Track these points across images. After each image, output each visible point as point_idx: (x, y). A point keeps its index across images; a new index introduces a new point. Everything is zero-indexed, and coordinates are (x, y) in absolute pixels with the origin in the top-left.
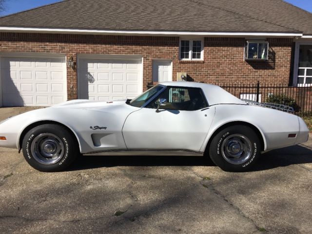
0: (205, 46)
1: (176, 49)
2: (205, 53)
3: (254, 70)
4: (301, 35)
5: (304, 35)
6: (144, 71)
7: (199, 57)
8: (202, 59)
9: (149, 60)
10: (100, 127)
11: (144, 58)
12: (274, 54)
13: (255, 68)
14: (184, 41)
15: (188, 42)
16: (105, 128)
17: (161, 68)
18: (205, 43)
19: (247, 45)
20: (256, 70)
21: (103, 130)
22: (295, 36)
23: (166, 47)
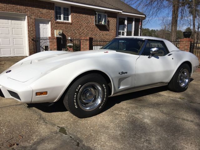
0: (72, 12)
1: (52, 12)
2: (72, 17)
3: (100, 31)
4: (121, 12)
5: (123, 12)
6: (28, 27)
7: (68, 20)
8: (70, 21)
9: (32, 18)
10: (124, 72)
11: (28, 16)
12: (108, 22)
13: (100, 30)
14: (57, 7)
15: (60, 8)
16: (126, 73)
17: (41, 25)
18: (71, 10)
19: (96, 15)
20: (101, 31)
21: (126, 74)
22: (119, 12)
23: (45, 10)
